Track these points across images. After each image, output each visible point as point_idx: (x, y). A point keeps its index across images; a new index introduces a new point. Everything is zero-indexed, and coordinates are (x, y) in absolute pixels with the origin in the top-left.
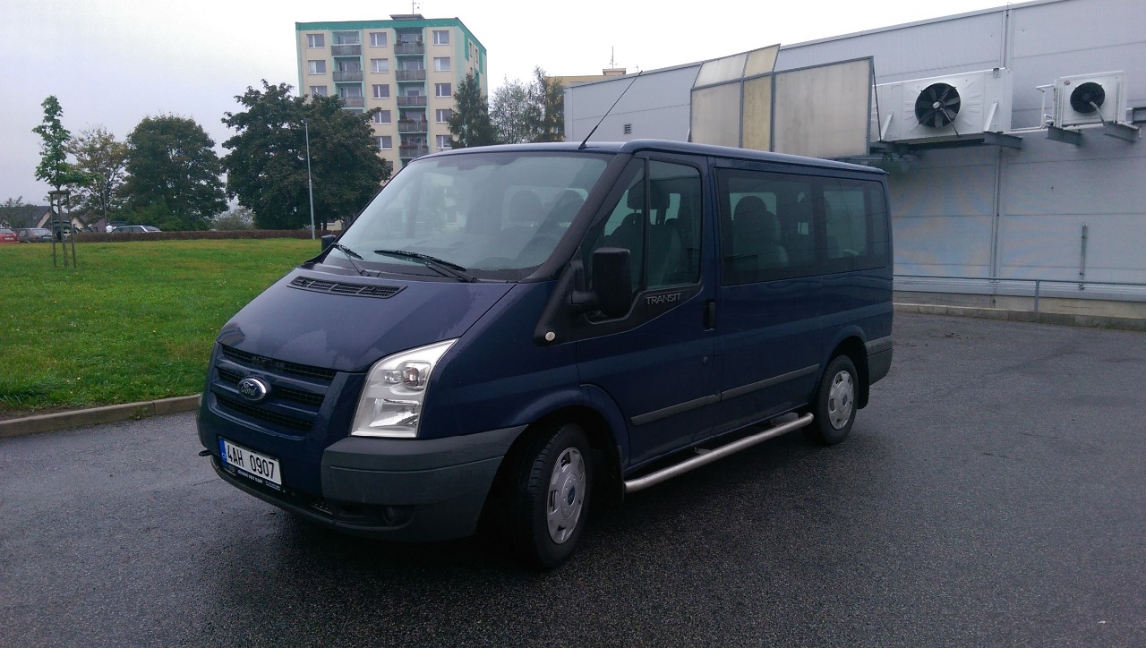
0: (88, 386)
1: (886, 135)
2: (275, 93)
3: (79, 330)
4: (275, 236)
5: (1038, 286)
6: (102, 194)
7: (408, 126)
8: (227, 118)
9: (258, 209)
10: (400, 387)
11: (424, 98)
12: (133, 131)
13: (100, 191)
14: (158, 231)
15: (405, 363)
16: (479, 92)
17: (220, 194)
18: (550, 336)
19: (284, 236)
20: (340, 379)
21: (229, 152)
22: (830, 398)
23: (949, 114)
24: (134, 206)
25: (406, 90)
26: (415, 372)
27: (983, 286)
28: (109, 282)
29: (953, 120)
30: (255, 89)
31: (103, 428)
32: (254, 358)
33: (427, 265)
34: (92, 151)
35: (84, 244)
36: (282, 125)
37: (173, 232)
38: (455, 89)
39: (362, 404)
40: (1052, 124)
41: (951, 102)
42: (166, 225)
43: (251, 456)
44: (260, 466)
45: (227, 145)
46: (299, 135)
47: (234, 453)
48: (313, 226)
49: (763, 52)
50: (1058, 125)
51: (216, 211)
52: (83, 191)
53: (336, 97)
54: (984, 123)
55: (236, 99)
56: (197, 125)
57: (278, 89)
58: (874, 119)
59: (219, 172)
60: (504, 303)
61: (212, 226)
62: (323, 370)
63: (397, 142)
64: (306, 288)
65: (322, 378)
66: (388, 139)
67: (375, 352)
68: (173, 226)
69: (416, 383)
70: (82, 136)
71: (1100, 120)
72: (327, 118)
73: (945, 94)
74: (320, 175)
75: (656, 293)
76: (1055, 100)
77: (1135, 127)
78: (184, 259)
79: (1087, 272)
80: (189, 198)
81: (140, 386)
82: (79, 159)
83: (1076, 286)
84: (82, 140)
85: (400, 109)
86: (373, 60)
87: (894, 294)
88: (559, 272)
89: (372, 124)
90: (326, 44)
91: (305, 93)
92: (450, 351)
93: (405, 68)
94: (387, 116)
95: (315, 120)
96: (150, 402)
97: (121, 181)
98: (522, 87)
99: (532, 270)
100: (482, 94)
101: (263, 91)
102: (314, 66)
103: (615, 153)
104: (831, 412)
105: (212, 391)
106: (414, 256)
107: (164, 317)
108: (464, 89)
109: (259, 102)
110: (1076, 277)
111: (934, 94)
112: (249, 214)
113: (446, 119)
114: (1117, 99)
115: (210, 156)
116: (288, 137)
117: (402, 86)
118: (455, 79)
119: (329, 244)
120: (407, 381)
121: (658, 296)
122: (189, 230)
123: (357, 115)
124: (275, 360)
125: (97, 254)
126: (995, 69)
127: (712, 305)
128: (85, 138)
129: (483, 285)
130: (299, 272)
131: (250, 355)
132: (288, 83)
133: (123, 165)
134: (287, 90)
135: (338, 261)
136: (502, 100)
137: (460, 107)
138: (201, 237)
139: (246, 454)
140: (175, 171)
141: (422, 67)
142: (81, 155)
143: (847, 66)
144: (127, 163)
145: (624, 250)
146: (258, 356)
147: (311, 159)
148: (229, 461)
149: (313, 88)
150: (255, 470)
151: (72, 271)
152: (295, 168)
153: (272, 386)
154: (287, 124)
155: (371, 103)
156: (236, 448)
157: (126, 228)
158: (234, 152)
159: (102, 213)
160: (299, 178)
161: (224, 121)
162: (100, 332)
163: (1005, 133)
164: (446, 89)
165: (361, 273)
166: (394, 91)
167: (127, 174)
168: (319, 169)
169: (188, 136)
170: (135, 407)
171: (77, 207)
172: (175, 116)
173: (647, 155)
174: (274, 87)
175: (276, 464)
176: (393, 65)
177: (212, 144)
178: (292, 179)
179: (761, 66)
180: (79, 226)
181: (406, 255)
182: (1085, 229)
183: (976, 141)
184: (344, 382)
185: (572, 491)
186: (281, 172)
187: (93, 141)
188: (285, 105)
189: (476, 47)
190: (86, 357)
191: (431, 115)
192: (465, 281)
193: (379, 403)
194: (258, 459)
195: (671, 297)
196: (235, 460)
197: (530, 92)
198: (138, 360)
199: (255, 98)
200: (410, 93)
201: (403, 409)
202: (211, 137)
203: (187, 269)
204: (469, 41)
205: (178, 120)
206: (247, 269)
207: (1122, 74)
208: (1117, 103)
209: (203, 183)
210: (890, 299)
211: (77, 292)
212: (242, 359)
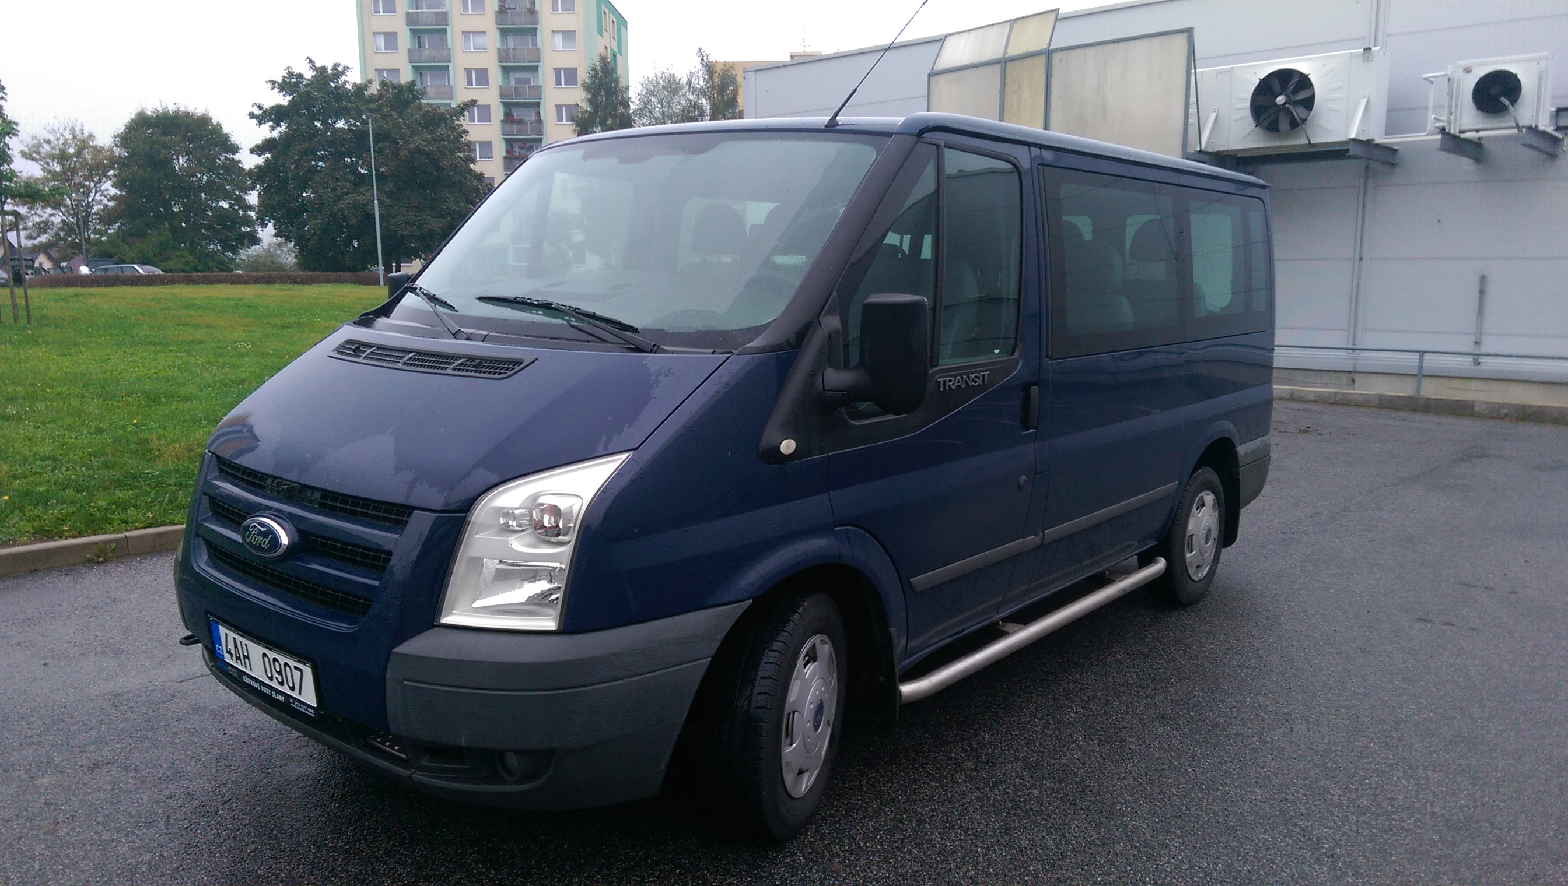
0: (22, 509)
1: (1207, 144)
2: (326, 78)
3: (20, 418)
4: (328, 281)
5: (1421, 359)
6: (78, 219)
7: (515, 128)
8: (257, 112)
9: (301, 241)
10: (528, 537)
11: (538, 88)
12: (121, 129)
13: (76, 215)
14: (158, 272)
15: (536, 496)
16: (617, 81)
17: (247, 221)
18: (788, 447)
19: (339, 281)
20: (420, 524)
21: (260, 160)
22: (1188, 534)
23: (1299, 112)
24: (123, 237)
25: (513, 76)
26: (555, 511)
27: (1339, 359)
28: (77, 345)
29: (1304, 121)
30: (296, 70)
31: (43, 578)
32: (269, 482)
33: (568, 321)
34: (62, 157)
35: (50, 290)
36: (335, 123)
37: (182, 274)
38: (583, 76)
39: (460, 568)
40: (1443, 129)
41: (1303, 95)
42: (170, 264)
43: (264, 655)
44: (280, 673)
45: (257, 150)
46: (361, 136)
47: (236, 646)
48: (381, 268)
49: (1033, 22)
50: (1454, 131)
51: (243, 244)
52: (51, 215)
53: (413, 84)
54: (1348, 126)
55: (270, 85)
56: (214, 122)
57: (330, 71)
58: (1193, 120)
59: (245, 190)
60: (710, 390)
61: (238, 267)
62: (390, 507)
63: (500, 150)
64: (361, 360)
65: (385, 519)
66: (486, 146)
67: (486, 476)
68: (181, 266)
69: (556, 531)
70: (48, 136)
71: (1514, 124)
72: (401, 115)
73: (1292, 85)
74: (391, 195)
75: (951, 371)
76: (1450, 94)
77: (1559, 135)
78: (192, 312)
79: (1485, 340)
80: (203, 226)
81: (106, 510)
82: (44, 170)
83: (1469, 359)
84: (49, 142)
85: (504, 103)
86: (466, 34)
87: (1275, 373)
88: (803, 334)
89: (465, 122)
90: (397, 10)
91: (369, 78)
92: (619, 473)
93: (511, 45)
94: (485, 113)
95: (384, 117)
96: (120, 535)
97: (105, 201)
98: (678, 76)
99: (755, 331)
100: (622, 84)
101: (309, 74)
102: (381, 41)
103: (887, 134)
104: (1188, 555)
105: (198, 535)
106: (547, 307)
107: (153, 399)
108: (596, 76)
109: (302, 89)
110: (1469, 347)
111: (1276, 86)
112: (290, 250)
113: (571, 118)
114: (1539, 92)
115: (233, 167)
116: (344, 140)
117: (506, 70)
118: (583, 62)
119: (401, 287)
120: (539, 526)
121: (955, 377)
122: (204, 271)
123: (442, 110)
124: (305, 487)
125: (64, 305)
126: (1365, 50)
127: (1034, 390)
128: (52, 138)
129: (671, 358)
130: (350, 332)
131: (262, 476)
132: (344, 63)
133: (109, 178)
134: (343, 73)
135: (415, 314)
136: (650, 93)
137: (591, 102)
138: (220, 281)
139: (256, 651)
140: (184, 187)
141: (535, 44)
142: (48, 163)
143: (1156, 41)
144: (115, 176)
145: (918, 298)
146: (275, 478)
147: (377, 171)
148: (227, 658)
149: (380, 71)
150: (271, 678)
151: (24, 328)
152: (355, 184)
153: (300, 532)
154: (343, 121)
155: (462, 94)
156: (239, 638)
157: (113, 267)
158: (267, 160)
159: (79, 246)
160: (361, 199)
161: (252, 116)
162: (53, 421)
163: (1378, 141)
164: (570, 76)
165: (456, 335)
166: (496, 77)
167: (114, 191)
168: (389, 186)
169: (201, 138)
170: (96, 543)
171: (44, 239)
172: (182, 109)
173: (941, 137)
174: (324, 69)
175: (308, 671)
176: (493, 40)
177: (235, 149)
178: (350, 199)
179: (1031, 40)
180: (47, 265)
181: (532, 305)
182: (1483, 279)
183: (1337, 153)
184: (426, 528)
185: (820, 709)
186: (334, 190)
187: (65, 144)
188: (340, 94)
189: (612, 17)
190: (25, 461)
191: (548, 113)
192: (638, 350)
193: (491, 565)
194: (275, 660)
195: (975, 378)
196: (238, 658)
197: (689, 82)
198: (107, 466)
199: (297, 84)
200: (518, 81)
201: (533, 575)
202: (235, 139)
203: (197, 326)
204: (604, 8)
205: (187, 115)
206: (283, 327)
207: (1546, 58)
208: (1539, 99)
209: (224, 204)
210: (1268, 381)
211: (27, 360)
212: (248, 482)
